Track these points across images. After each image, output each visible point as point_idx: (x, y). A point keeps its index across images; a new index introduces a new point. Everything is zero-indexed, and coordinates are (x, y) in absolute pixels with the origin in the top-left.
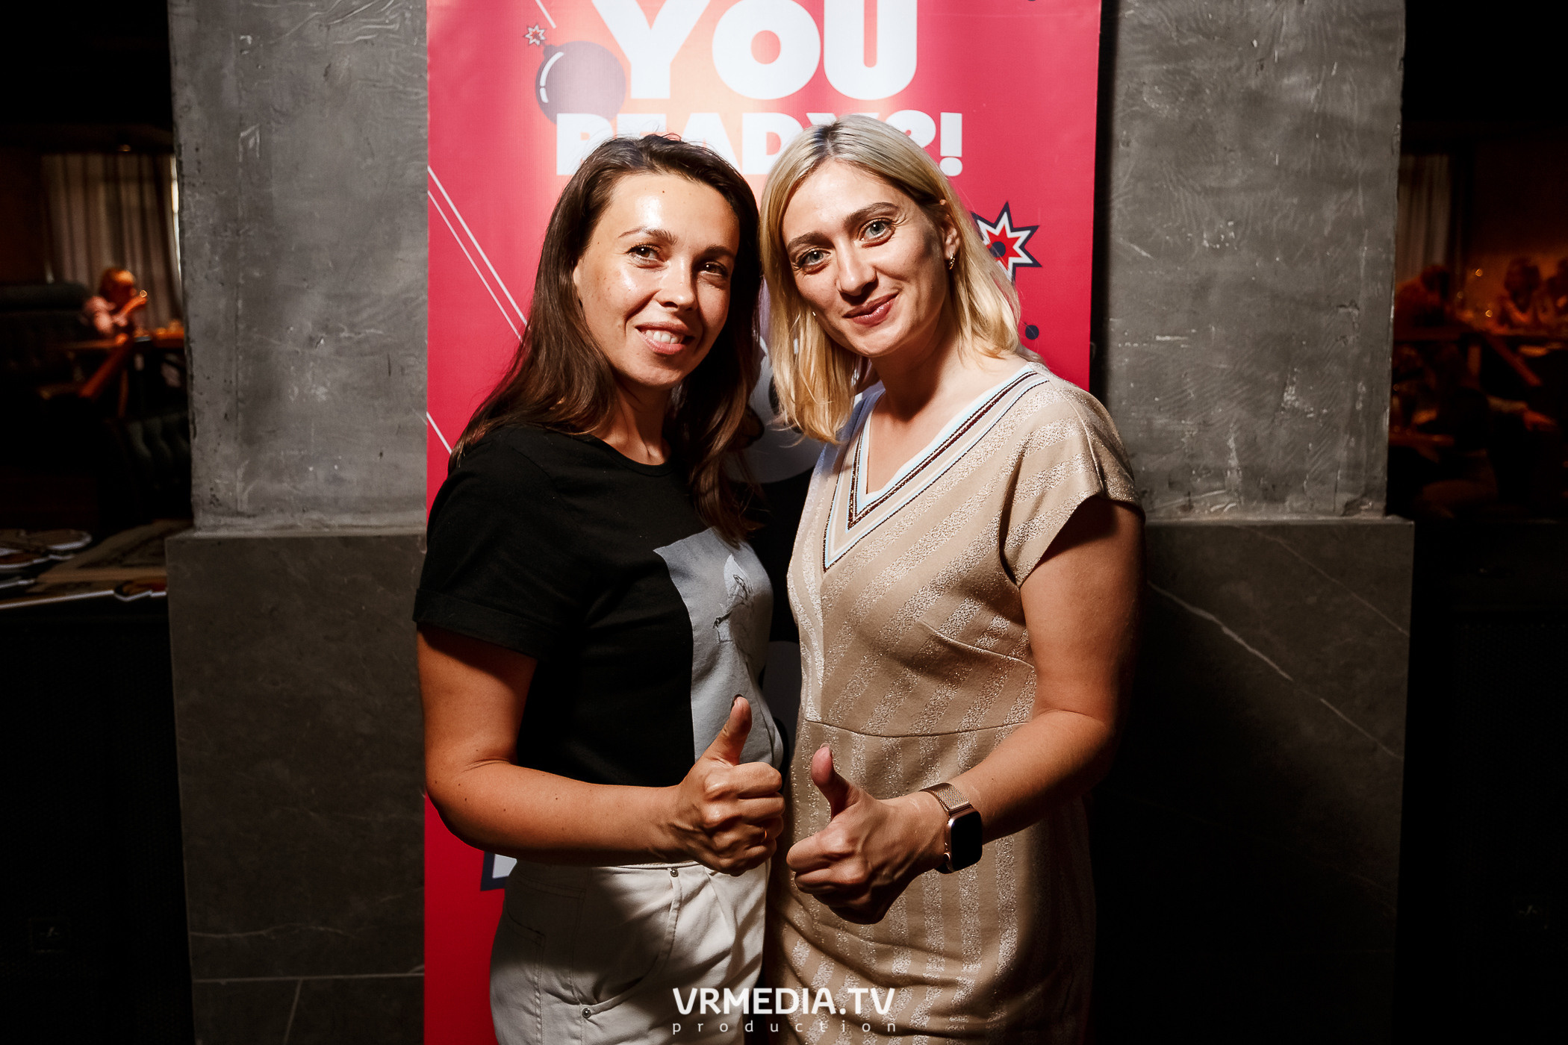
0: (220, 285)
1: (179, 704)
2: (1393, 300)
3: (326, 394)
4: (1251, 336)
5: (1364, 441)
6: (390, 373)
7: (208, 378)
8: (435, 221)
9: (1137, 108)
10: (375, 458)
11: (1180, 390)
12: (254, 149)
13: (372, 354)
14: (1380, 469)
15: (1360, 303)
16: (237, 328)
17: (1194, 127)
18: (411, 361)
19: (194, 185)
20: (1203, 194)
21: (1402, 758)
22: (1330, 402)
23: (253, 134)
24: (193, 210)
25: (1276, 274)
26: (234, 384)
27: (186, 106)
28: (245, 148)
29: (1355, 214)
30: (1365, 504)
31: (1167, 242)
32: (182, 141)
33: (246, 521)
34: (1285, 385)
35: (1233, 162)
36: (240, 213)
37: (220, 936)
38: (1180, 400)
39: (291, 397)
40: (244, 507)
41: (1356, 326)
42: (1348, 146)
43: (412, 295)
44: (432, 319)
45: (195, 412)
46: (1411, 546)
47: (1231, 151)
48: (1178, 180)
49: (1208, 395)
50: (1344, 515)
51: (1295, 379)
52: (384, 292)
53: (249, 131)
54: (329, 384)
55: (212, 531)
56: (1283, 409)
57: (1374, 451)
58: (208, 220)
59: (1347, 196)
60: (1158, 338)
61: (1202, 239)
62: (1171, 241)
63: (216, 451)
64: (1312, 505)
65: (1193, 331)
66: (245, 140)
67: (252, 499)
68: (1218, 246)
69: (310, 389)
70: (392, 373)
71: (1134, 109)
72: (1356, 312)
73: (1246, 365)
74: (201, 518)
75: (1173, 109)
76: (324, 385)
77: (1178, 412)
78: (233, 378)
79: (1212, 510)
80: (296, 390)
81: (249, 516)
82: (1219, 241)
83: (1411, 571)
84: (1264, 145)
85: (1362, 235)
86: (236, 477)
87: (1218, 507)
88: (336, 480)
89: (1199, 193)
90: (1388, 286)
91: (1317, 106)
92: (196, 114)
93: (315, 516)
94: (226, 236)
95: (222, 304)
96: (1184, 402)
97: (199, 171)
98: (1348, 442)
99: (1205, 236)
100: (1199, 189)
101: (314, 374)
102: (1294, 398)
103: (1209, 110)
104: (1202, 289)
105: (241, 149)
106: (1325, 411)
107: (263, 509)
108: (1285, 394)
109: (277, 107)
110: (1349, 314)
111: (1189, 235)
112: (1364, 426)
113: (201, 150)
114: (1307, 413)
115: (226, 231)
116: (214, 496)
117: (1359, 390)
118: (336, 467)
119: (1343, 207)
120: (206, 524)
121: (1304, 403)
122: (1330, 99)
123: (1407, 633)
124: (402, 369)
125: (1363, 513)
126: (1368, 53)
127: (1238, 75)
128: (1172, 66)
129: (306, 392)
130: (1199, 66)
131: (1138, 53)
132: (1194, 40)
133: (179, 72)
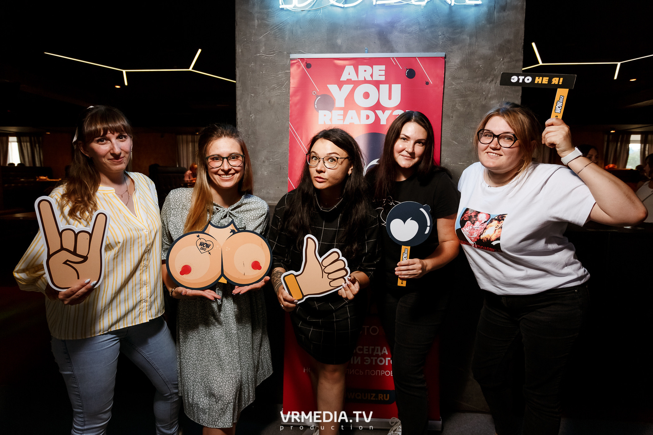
3: (267, 174)
8: (291, 134)
10: (277, 188)
12: (253, 119)
13: (277, 165)
17: (469, 113)
18: (285, 166)
19: (240, 127)
27: (239, 110)
28: (251, 119)
31: (462, 140)
32: (238, 117)
36: (250, 133)
43: (286, 152)
44: (290, 156)
47: (478, 119)
48: (465, 126)
52: (280, 151)
53: (252, 115)
60: (459, 163)
61: (470, 140)
65: (468, 161)
66: (252, 117)
70: (281, 169)
71: (454, 109)
75: (464, 109)
76: (266, 171)
80: (260, 172)
88: (268, 193)
97: (241, 124)
100: (470, 128)
101: (264, 169)
103: (472, 109)
104: (470, 151)
105: (250, 119)
109: (259, 110)
111: (467, 139)
113: (242, 119)
118: (268, 190)
124: (283, 168)
126: (512, 95)
127: (480, 101)
128: (463, 99)
129: (262, 173)
130: (470, 99)
131: (455, 96)
132: (469, 93)
133: (238, 102)
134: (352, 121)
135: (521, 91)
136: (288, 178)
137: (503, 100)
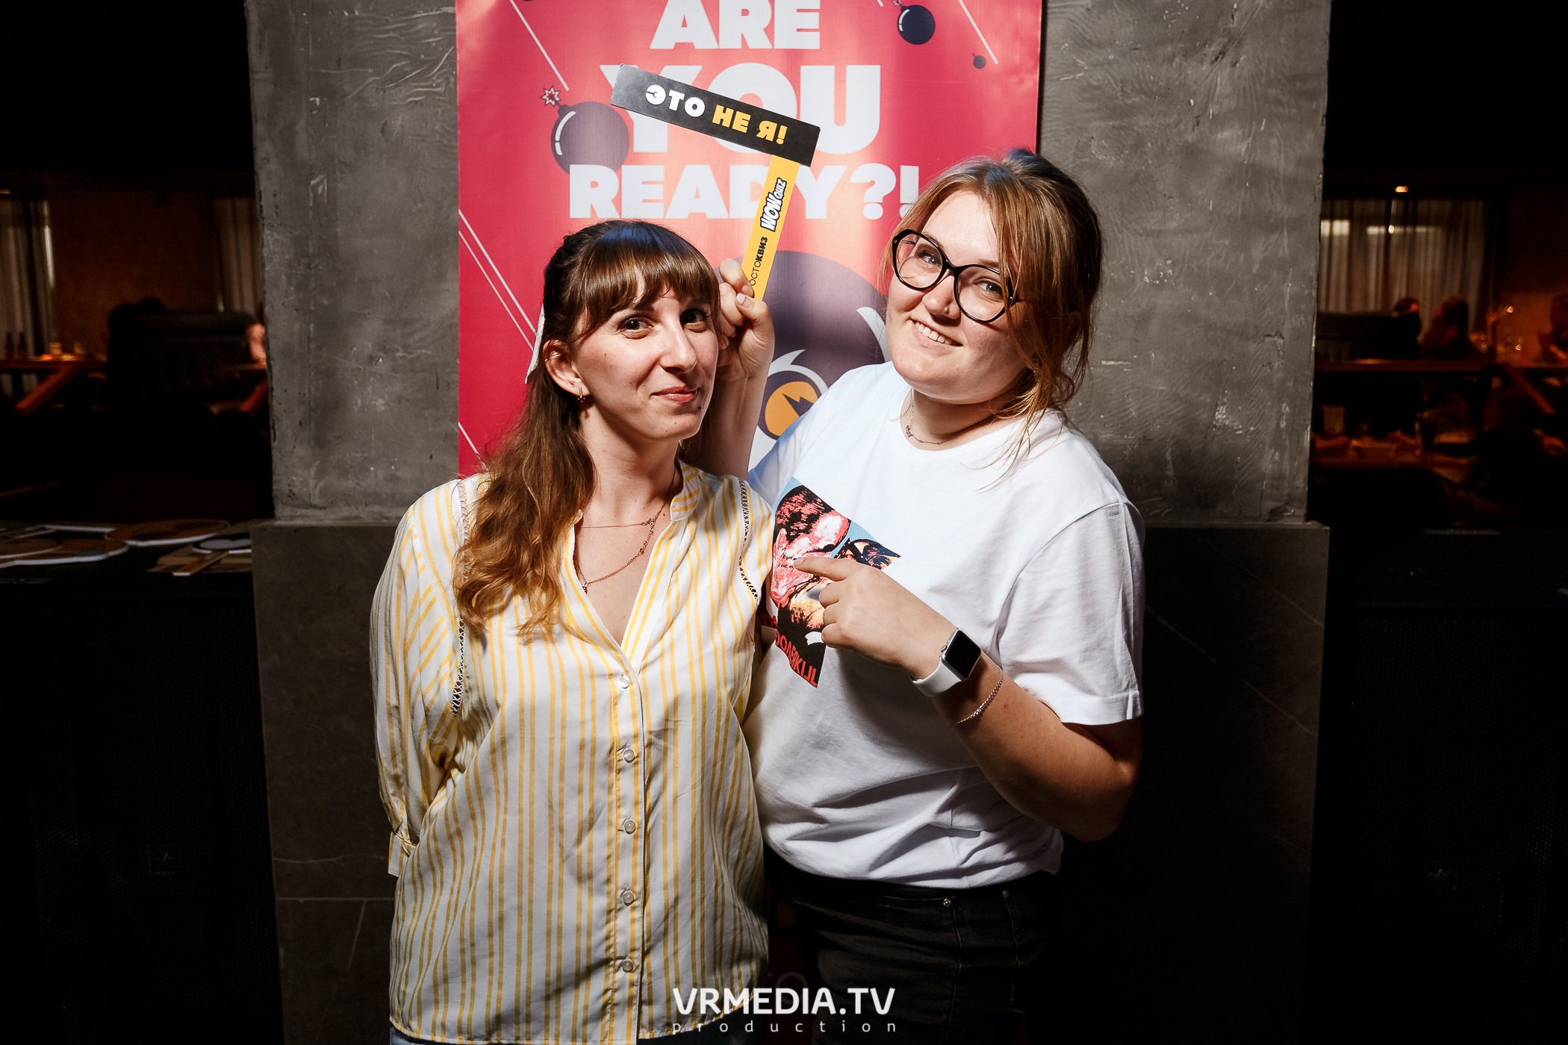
0: (295, 311)
1: (263, 666)
2: (1314, 331)
3: (384, 405)
4: (1186, 362)
5: (1287, 455)
6: (438, 387)
7: (286, 391)
9: (1087, 160)
10: (426, 460)
11: (1122, 409)
12: (322, 195)
13: (423, 371)
14: (1301, 480)
15: (1285, 334)
16: (309, 348)
17: (1137, 176)
18: (455, 377)
19: (272, 226)
20: (1144, 236)
21: (1317, 735)
22: (1257, 420)
23: (321, 182)
24: (272, 247)
25: (1209, 307)
26: (307, 396)
27: (265, 159)
28: (315, 195)
29: (1280, 253)
30: (1287, 511)
31: (1112, 278)
32: (262, 189)
33: (318, 513)
34: (1217, 405)
35: (1172, 208)
36: (311, 251)
37: (298, 862)
38: (1123, 417)
39: (354, 407)
40: (316, 501)
41: (1281, 353)
42: (1274, 193)
43: (453, 321)
45: (275, 418)
46: (1326, 549)
47: (1170, 197)
48: (1122, 223)
49: (1148, 413)
50: (1269, 520)
51: (1225, 400)
52: (432, 318)
53: (318, 179)
54: (386, 397)
55: (291, 520)
56: (1215, 426)
57: (1296, 464)
58: (284, 255)
59: (1274, 237)
60: (1104, 363)
61: (1143, 275)
62: (1116, 277)
63: (292, 453)
64: (1240, 511)
65: (1135, 357)
66: (315, 187)
67: (322, 494)
68: (1157, 282)
69: (371, 400)
70: (440, 387)
71: (1084, 160)
72: (1281, 341)
73: (1182, 386)
74: (280, 510)
75: (1119, 160)
76: (382, 397)
77: (1121, 428)
78: (307, 391)
79: (1151, 514)
80: (359, 402)
81: (320, 509)
82: (1158, 278)
83: (1326, 571)
84: (1200, 193)
85: (1287, 273)
86: (310, 474)
87: (1156, 511)
88: (392, 478)
89: (1141, 235)
90: (1310, 318)
91: (1247, 159)
92: (273, 165)
93: (376, 509)
94: (300, 270)
95: (296, 327)
96: (1126, 419)
97: (277, 214)
98: (1273, 455)
99: (1146, 273)
100: (1141, 231)
101: (373, 387)
102: (1224, 417)
103: (1150, 162)
104: (1143, 319)
105: (311, 195)
106: (1252, 428)
107: (332, 502)
108: (1217, 413)
109: (342, 160)
110: (1275, 342)
111: (1132, 272)
112: (1287, 442)
113: (278, 196)
114: (1236, 430)
115: (299, 264)
116: (291, 491)
117: (1283, 410)
118: (393, 467)
119: (1270, 248)
120: (285, 514)
121: (1234, 422)
122: (1259, 151)
123: (1322, 625)
124: (449, 384)
125: (1286, 519)
126: (1293, 111)
127: (1176, 130)
128: (1117, 123)
129: (367, 403)
130: (1142, 122)
131: (1087, 111)
132: (1137, 100)
133: (259, 129)
134: (697, 207)
135: (1326, 96)
136: (460, 425)
137: (1262, 128)
